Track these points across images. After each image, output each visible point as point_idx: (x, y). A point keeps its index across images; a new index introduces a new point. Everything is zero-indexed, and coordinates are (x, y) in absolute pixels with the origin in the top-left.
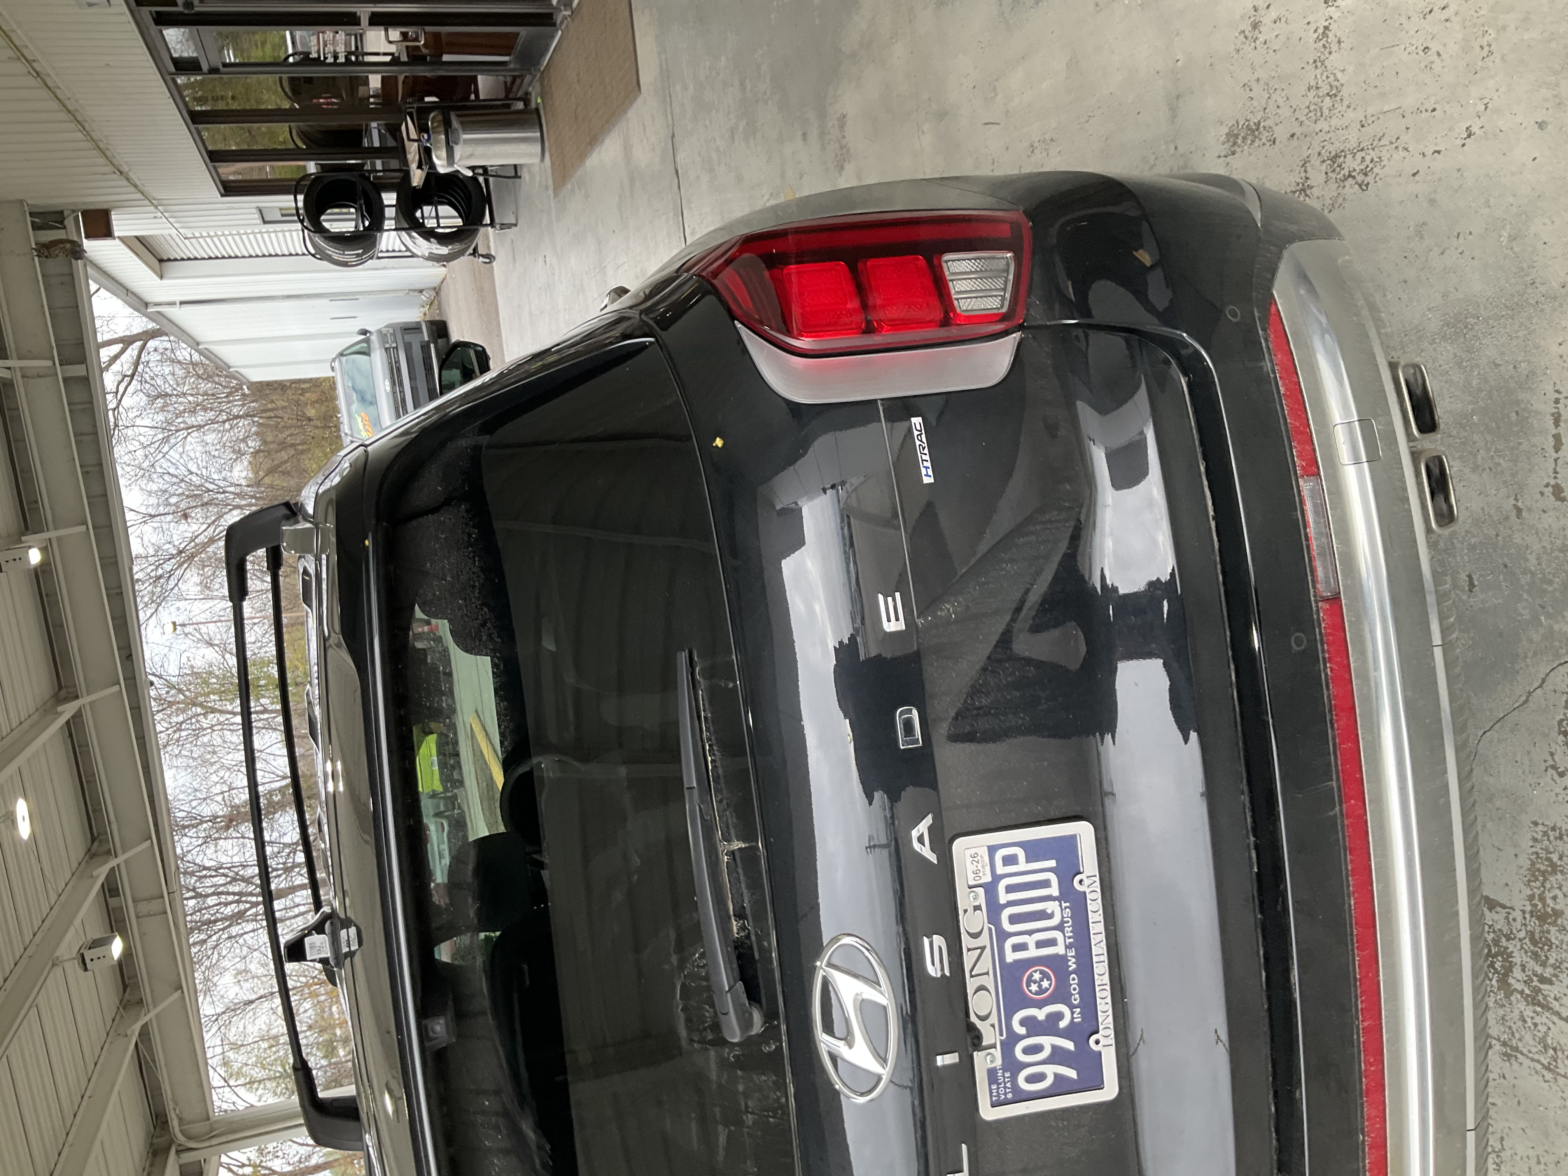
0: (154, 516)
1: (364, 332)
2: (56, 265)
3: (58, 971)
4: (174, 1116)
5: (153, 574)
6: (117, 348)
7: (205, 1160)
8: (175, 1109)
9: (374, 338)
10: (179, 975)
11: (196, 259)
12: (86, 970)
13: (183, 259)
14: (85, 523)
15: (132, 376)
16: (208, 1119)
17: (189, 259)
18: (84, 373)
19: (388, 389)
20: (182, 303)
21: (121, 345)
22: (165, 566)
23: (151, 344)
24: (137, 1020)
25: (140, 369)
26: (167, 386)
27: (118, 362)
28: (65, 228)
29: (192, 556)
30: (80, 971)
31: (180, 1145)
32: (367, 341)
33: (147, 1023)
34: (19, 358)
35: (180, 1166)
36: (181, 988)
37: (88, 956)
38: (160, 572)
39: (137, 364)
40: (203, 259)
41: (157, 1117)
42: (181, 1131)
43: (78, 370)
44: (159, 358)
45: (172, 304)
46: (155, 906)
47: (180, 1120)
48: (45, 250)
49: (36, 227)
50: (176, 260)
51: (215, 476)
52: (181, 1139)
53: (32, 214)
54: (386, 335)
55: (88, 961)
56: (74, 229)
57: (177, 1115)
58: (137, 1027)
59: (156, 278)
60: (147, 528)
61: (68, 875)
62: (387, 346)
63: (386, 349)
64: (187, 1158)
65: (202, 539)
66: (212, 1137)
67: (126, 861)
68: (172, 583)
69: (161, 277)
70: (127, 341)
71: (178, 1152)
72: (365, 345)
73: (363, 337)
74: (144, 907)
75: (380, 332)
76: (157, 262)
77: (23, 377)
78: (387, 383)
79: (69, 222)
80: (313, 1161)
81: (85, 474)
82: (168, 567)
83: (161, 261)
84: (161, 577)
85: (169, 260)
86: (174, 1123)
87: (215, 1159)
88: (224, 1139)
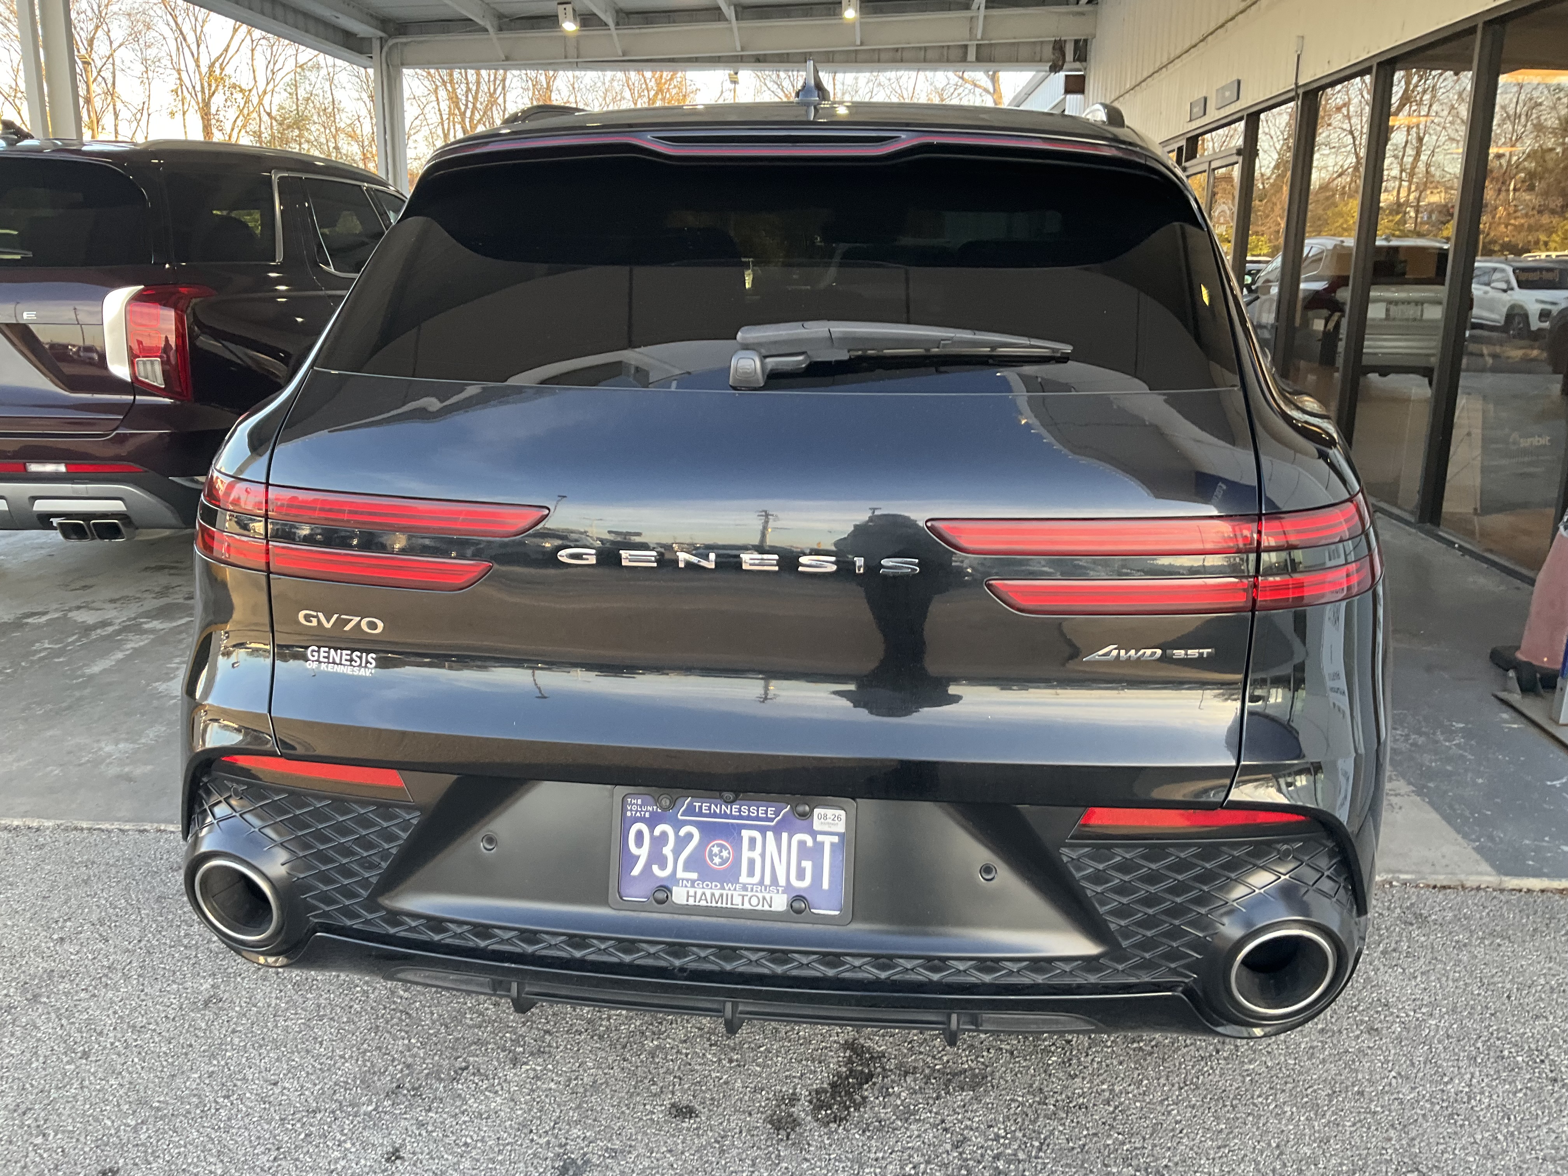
2: (1048, 51)
4: (410, 40)
7: (371, 57)
8: (414, 41)
12: (559, 4)
16: (402, 63)
18: (969, 59)
24: (492, 25)
28: (1074, 61)
31: (386, 41)
33: (487, 31)
34: (985, 17)
35: (370, 40)
36: (508, 59)
41: (406, 27)
42: (396, 43)
43: (972, 55)
46: (572, 53)
47: (405, 44)
48: (1059, 46)
49: (1077, 42)
52: (391, 42)
53: (1086, 41)
56: (1071, 69)
58: (488, 25)
64: (376, 44)
66: (388, 64)
71: (381, 38)
77: (972, 18)
79: (1078, 65)
81: (897, 50)
86: (404, 40)
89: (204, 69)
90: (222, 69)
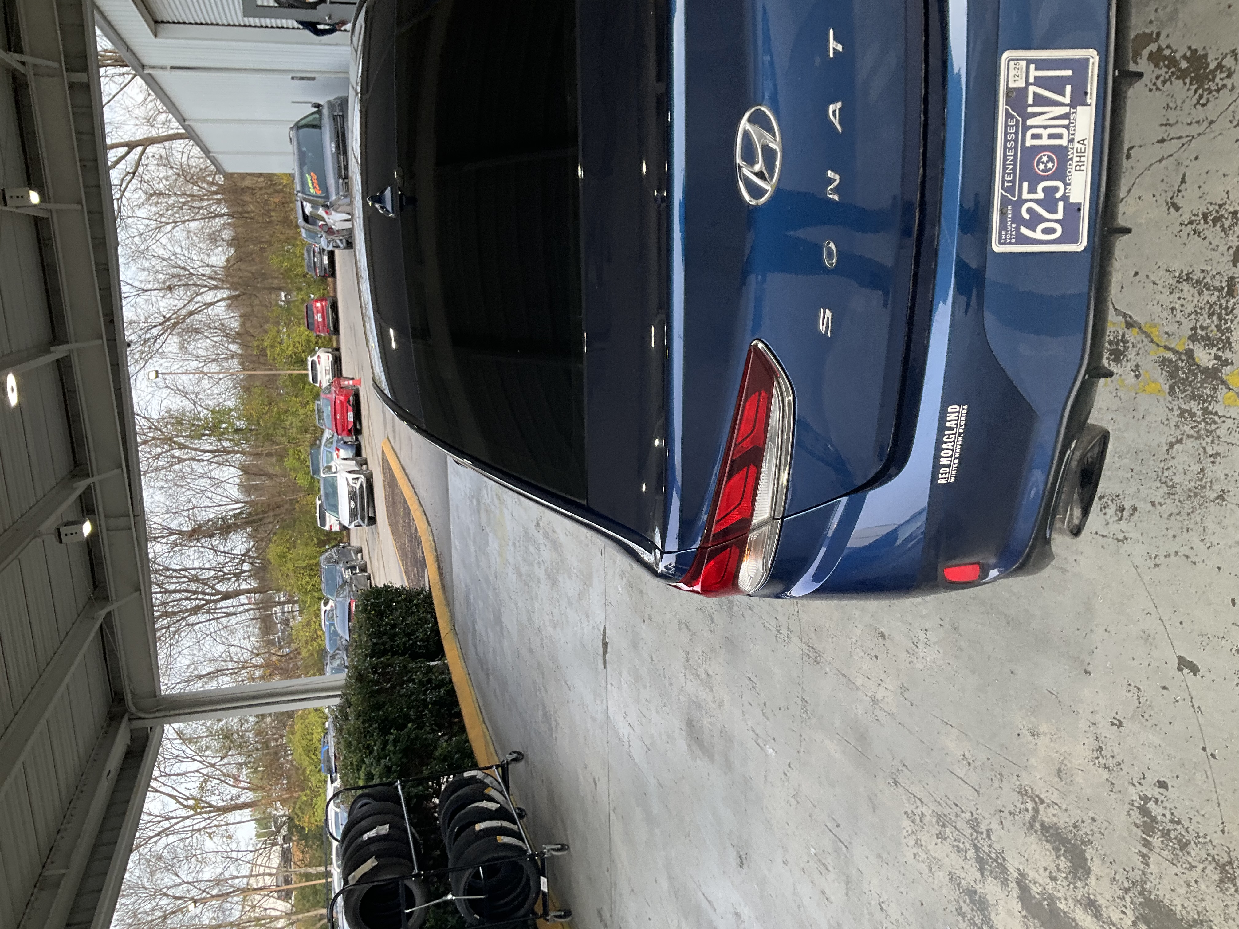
0: (147, 291)
1: (318, 106)
3: (39, 540)
4: (128, 691)
5: (143, 337)
6: (123, 150)
7: (151, 728)
8: (129, 685)
9: (325, 111)
10: (139, 579)
11: (184, 23)
12: (61, 542)
13: (174, 23)
14: (80, 203)
15: (134, 173)
16: (155, 696)
17: (179, 23)
18: (86, 80)
19: (334, 149)
20: (172, 68)
21: (126, 148)
22: (153, 330)
23: (151, 150)
24: (102, 608)
25: (141, 169)
26: (161, 185)
27: (123, 161)
29: (175, 325)
30: (57, 543)
31: (132, 714)
32: (319, 112)
33: (110, 612)
34: (33, 55)
35: (131, 730)
36: (139, 590)
37: (63, 530)
38: (148, 336)
39: (137, 166)
40: (190, 24)
41: (115, 693)
42: (133, 703)
43: (80, 77)
44: (156, 162)
45: (163, 68)
46: (122, 521)
47: (133, 694)
50: (168, 22)
51: (195, 258)
52: (133, 709)
54: (334, 105)
55: (63, 535)
57: (131, 691)
58: (103, 613)
59: (153, 37)
60: (139, 299)
61: (53, 484)
62: (335, 114)
63: (335, 117)
64: (137, 724)
65: (184, 312)
66: (157, 711)
67: (100, 481)
68: (157, 345)
69: (156, 36)
70: (131, 146)
71: (130, 720)
72: (317, 116)
73: (316, 109)
74: (113, 522)
75: (330, 103)
76: (152, 23)
77: (36, 73)
78: (333, 145)
80: (242, 800)
81: (84, 167)
82: (155, 332)
83: (156, 22)
84: (149, 339)
85: (163, 22)
86: (128, 697)
87: (159, 728)
88: (167, 713)
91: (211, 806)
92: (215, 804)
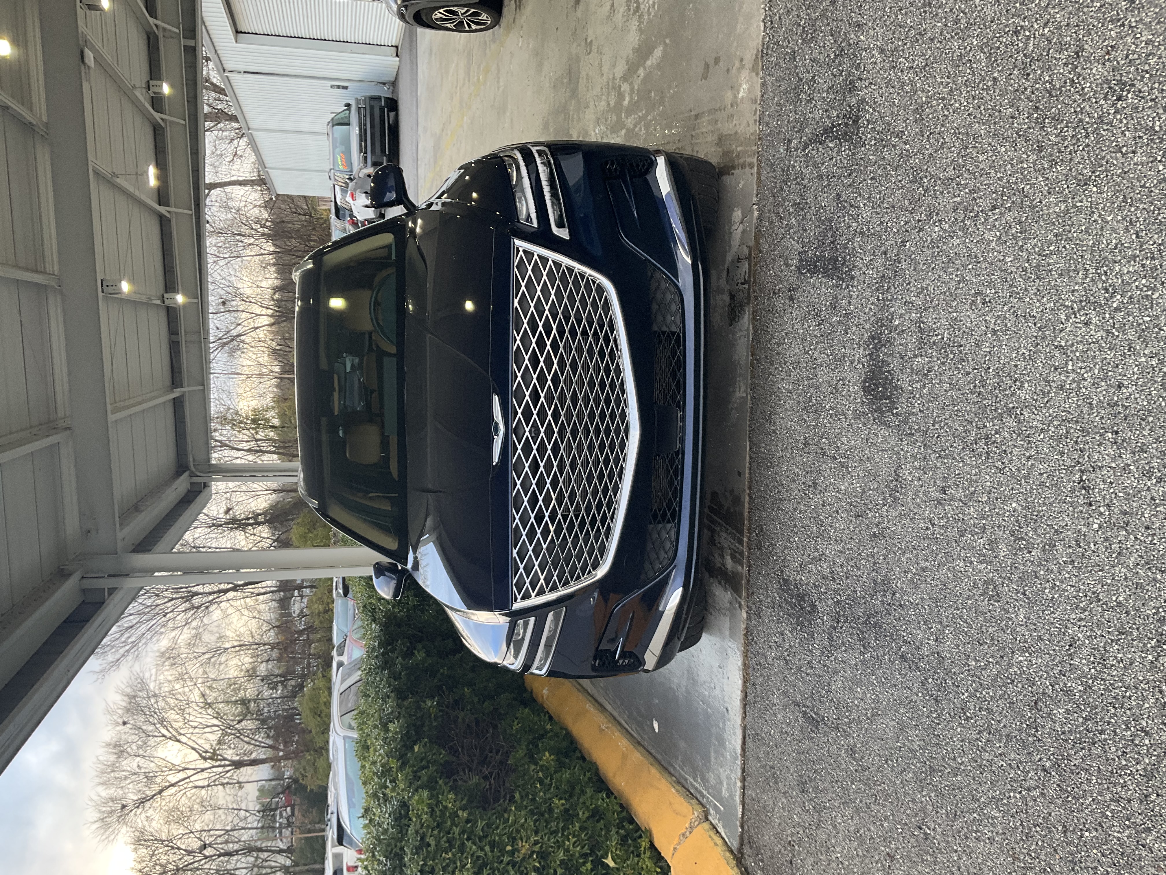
1: (348, 105)
7: (203, 484)
8: (192, 451)
9: (353, 108)
11: (257, 34)
13: (249, 33)
14: (185, 120)
16: (208, 463)
17: (253, 33)
18: (194, 45)
20: (245, 72)
31: (192, 472)
32: (349, 109)
33: (183, 391)
36: (202, 384)
40: (261, 34)
42: (193, 464)
43: (191, 43)
45: (239, 72)
47: (194, 460)
50: (245, 33)
52: (193, 469)
54: (361, 100)
58: (179, 391)
59: (234, 41)
63: (359, 108)
64: (195, 480)
66: (208, 472)
69: (238, 41)
71: (190, 474)
72: (347, 112)
73: (346, 108)
75: (357, 102)
76: (236, 33)
83: (239, 32)
86: (190, 458)
87: (209, 483)
88: (215, 474)
89: (207, 765)
90: (206, 752)
91: (225, 759)
92: (229, 758)
